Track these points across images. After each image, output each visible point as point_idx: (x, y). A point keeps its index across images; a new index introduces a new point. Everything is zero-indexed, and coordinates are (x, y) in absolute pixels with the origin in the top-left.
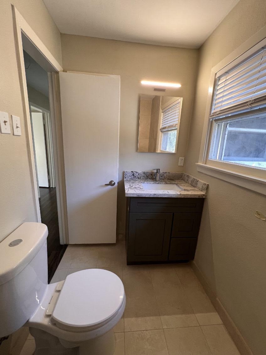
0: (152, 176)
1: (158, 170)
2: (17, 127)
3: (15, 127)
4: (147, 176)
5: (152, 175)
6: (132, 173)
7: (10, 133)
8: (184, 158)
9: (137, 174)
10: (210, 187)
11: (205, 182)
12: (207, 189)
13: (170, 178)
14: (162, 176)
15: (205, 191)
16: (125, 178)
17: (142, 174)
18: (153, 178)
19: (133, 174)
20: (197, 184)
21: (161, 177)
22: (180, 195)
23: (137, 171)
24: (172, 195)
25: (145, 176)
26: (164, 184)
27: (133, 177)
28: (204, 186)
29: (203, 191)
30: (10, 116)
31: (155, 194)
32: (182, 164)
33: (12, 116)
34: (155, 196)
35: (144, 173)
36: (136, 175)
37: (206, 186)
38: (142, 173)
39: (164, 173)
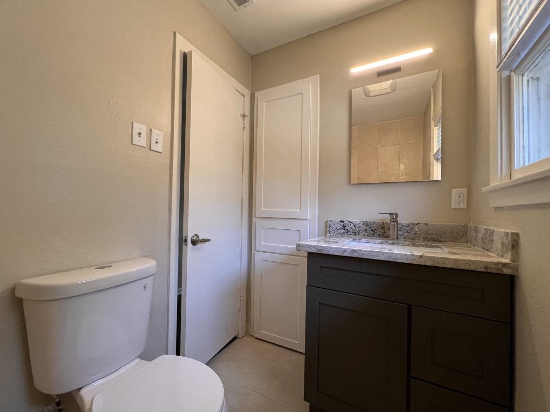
0: (385, 229)
1: (394, 217)
2: (157, 142)
3: (153, 141)
4: (372, 230)
5: (383, 228)
6: (342, 224)
7: (145, 145)
8: (466, 189)
9: (352, 226)
10: (522, 239)
11: (506, 231)
12: (513, 247)
13: (430, 237)
14: (407, 232)
15: (510, 252)
16: (328, 232)
17: (361, 225)
18: (386, 235)
19: (344, 226)
20: (493, 240)
21: (407, 234)
22: (421, 257)
23: (351, 221)
24: (399, 257)
25: (368, 230)
26: (408, 245)
27: (343, 231)
28: (505, 241)
29: (506, 255)
30: (149, 129)
31: (354, 251)
32: (463, 206)
33: (151, 130)
34: (355, 255)
35: (366, 224)
36: (350, 227)
37: (510, 239)
38: (362, 223)
39: (413, 224)
